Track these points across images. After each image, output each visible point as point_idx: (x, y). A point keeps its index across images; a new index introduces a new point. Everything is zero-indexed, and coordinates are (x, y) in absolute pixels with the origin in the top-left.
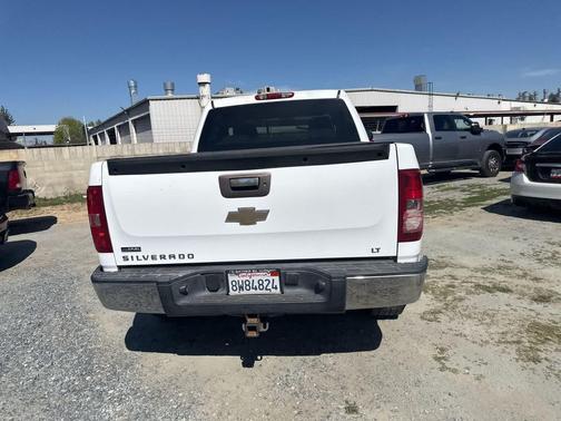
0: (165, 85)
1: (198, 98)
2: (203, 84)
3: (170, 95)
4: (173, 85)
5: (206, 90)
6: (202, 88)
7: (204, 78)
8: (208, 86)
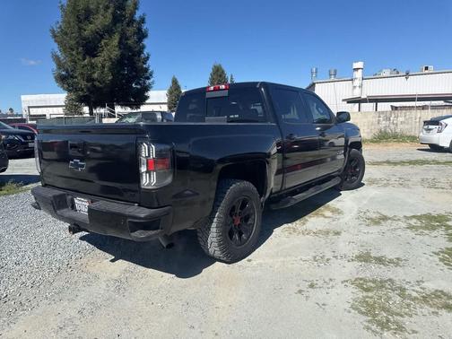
0: (330, 71)
1: (352, 80)
2: (357, 69)
4: (336, 71)
5: (359, 74)
6: (356, 73)
7: (359, 65)
8: (360, 71)
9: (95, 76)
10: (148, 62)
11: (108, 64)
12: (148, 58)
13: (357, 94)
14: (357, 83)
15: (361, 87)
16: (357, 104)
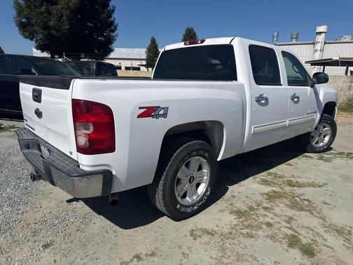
0: (292, 34)
1: (314, 44)
2: (320, 33)
3: (294, 42)
4: (298, 34)
5: (321, 38)
6: (318, 36)
7: (322, 28)
8: (323, 35)
9: (52, 24)
10: (113, 15)
11: (66, 13)
12: (113, 11)
13: (317, 57)
14: (318, 47)
15: (322, 50)
16: (322, 67)
